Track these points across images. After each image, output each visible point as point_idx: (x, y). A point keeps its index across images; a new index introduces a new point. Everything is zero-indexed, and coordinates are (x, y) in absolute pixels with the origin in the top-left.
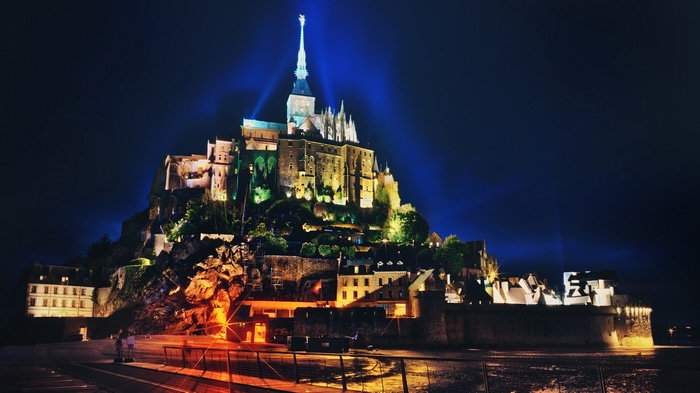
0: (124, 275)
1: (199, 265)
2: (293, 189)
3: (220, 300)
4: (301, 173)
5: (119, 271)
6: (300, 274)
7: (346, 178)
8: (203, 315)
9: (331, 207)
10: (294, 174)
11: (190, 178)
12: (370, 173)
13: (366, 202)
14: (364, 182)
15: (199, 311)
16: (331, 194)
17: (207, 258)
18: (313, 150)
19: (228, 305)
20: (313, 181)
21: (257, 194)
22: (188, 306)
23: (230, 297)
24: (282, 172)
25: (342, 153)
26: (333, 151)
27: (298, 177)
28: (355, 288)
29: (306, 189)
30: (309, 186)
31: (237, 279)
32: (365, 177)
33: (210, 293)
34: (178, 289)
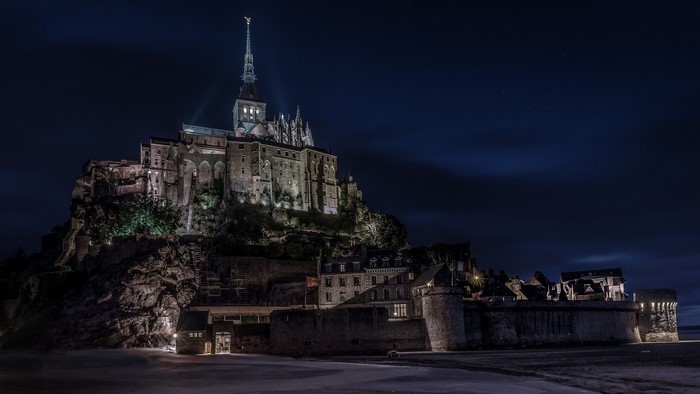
0: (36, 283)
1: (136, 268)
2: (246, 195)
3: (166, 308)
4: (255, 178)
5: (31, 281)
6: (265, 278)
7: (307, 183)
8: (144, 325)
9: (291, 213)
10: (247, 179)
11: (120, 184)
12: (333, 180)
13: (331, 208)
14: (326, 188)
15: (139, 321)
16: (291, 200)
17: (146, 259)
18: (268, 153)
19: (177, 313)
20: (270, 186)
21: (203, 201)
22: (125, 315)
23: (179, 304)
24: (233, 177)
25: (302, 158)
26: (290, 156)
27: (251, 182)
28: (342, 289)
29: (261, 195)
30: (265, 191)
31: (188, 283)
32: (328, 184)
33: (152, 300)
34: (110, 296)
